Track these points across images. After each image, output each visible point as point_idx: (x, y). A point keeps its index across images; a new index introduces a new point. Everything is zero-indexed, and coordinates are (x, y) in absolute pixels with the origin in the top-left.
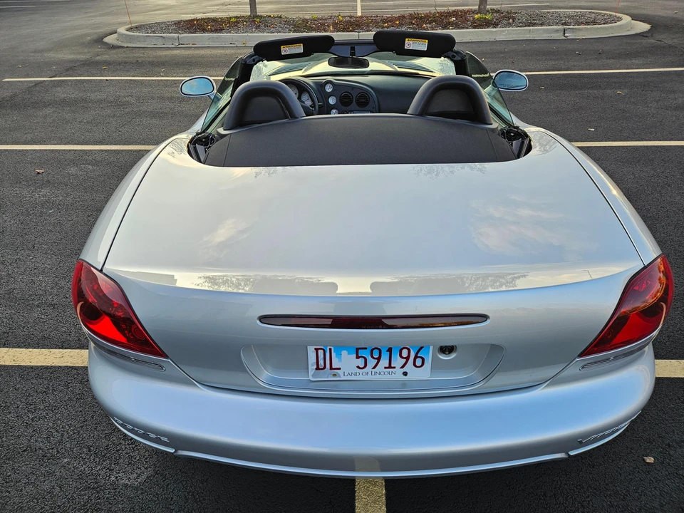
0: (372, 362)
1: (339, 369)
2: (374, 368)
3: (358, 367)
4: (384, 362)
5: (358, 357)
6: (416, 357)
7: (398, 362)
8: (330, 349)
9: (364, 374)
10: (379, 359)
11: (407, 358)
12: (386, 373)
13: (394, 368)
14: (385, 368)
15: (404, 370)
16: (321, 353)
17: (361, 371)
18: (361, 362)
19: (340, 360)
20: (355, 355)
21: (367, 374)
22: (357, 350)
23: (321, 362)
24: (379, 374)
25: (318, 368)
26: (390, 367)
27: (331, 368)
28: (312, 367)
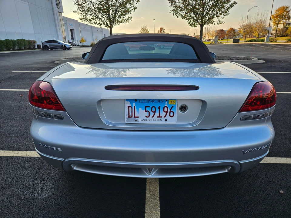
0: (152, 114)
1: (138, 117)
2: (153, 117)
3: (146, 116)
4: (157, 114)
5: (146, 111)
6: (170, 112)
7: (163, 114)
8: (134, 107)
9: (149, 120)
10: (155, 112)
11: (167, 112)
12: (158, 120)
13: (161, 117)
14: (158, 117)
15: (166, 118)
16: (130, 108)
17: (147, 118)
18: (147, 114)
19: (138, 113)
20: (145, 110)
21: (150, 120)
22: (146, 107)
23: (131, 114)
24: (155, 120)
25: (129, 117)
26: (159, 117)
27: (135, 117)
28: (127, 116)
